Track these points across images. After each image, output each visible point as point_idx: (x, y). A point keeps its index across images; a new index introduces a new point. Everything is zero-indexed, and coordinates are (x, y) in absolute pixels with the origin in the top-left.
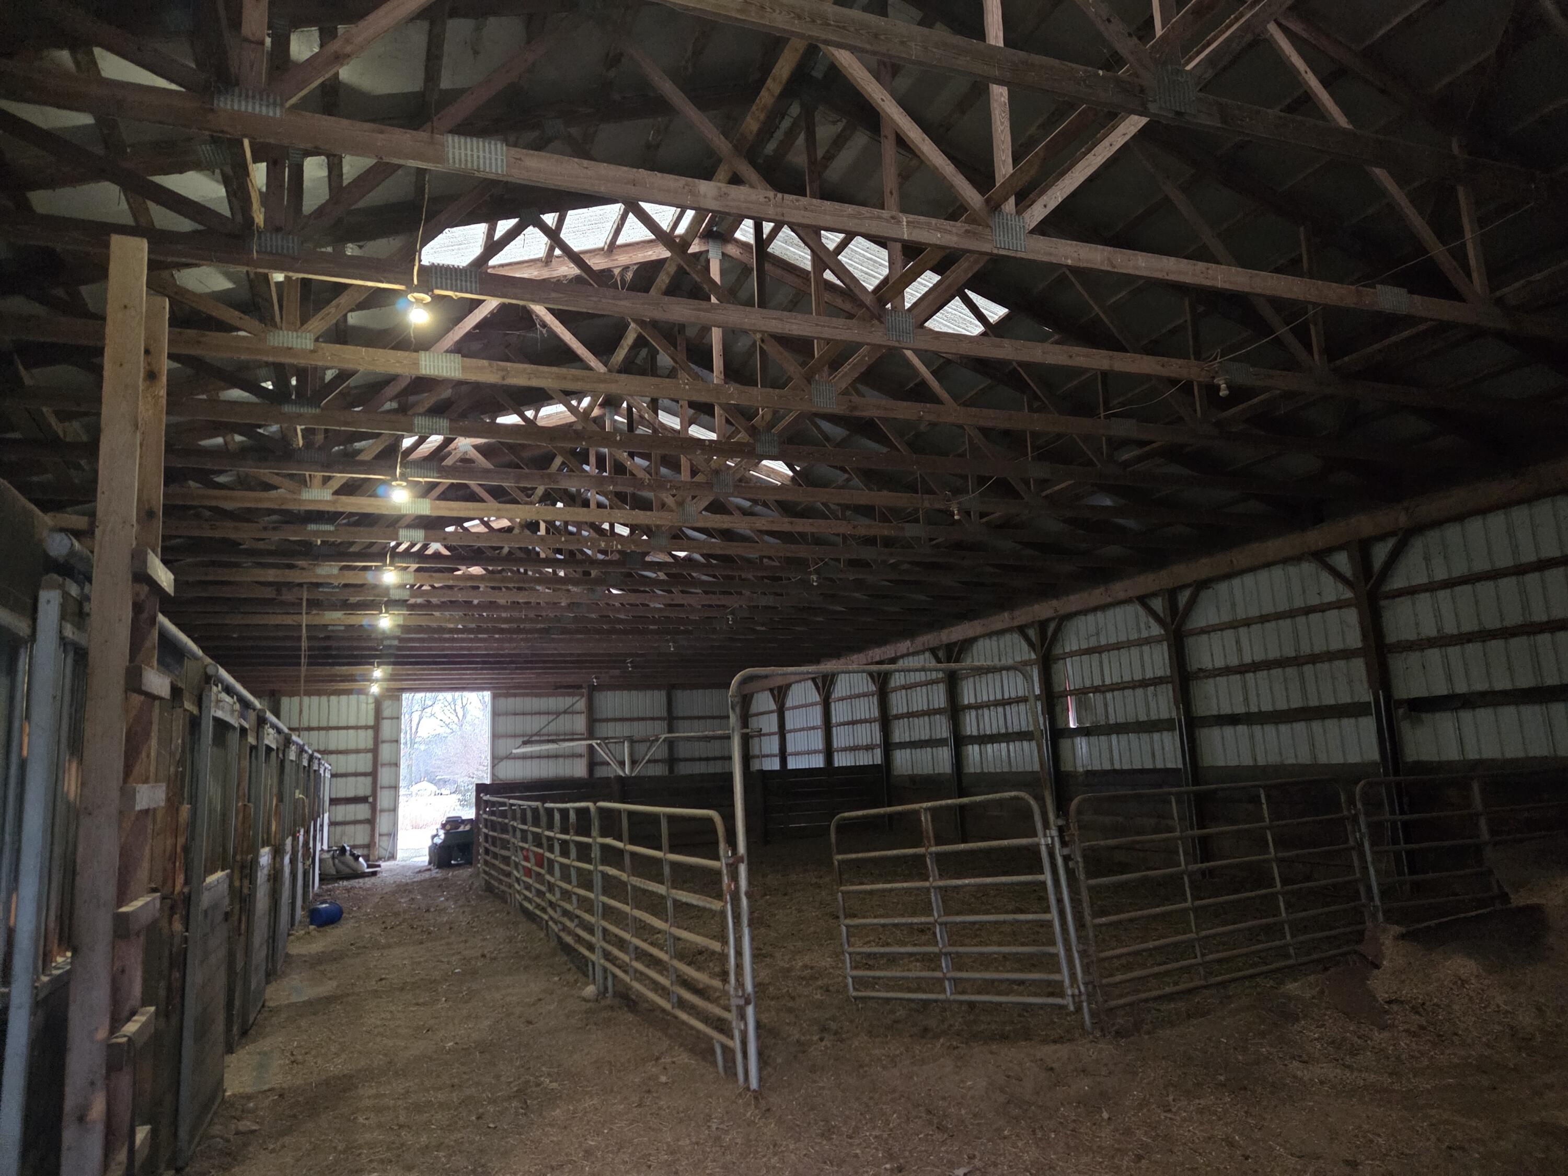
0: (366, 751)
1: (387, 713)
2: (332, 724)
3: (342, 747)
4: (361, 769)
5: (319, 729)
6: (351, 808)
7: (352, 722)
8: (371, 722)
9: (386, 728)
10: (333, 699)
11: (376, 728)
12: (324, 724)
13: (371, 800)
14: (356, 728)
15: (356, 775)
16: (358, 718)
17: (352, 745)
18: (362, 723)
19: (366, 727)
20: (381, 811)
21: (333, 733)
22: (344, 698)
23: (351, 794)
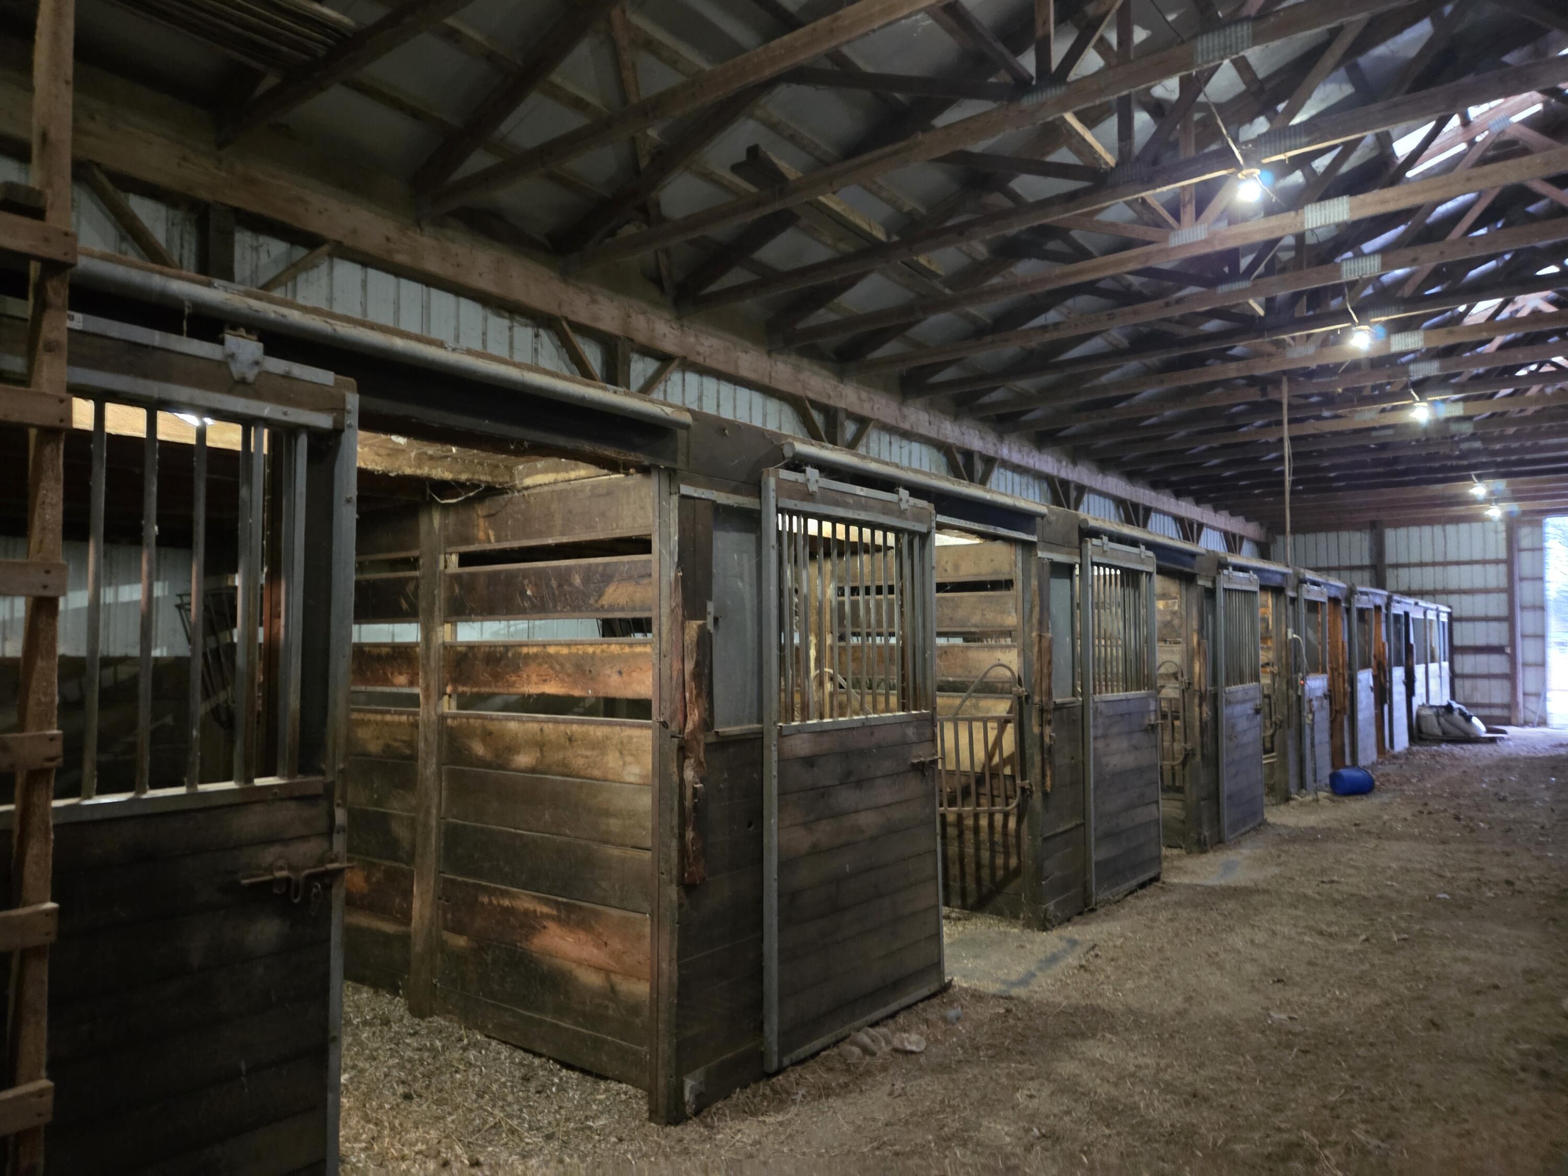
0: (1498, 590)
1: (1525, 542)
2: (1451, 557)
3: (1466, 585)
4: (1493, 612)
5: (1434, 564)
6: (1482, 659)
7: (1477, 556)
8: (1503, 554)
9: (1525, 562)
10: (1450, 528)
11: (1510, 562)
12: (1439, 558)
13: (1508, 650)
14: (1484, 562)
15: (1487, 619)
16: (1484, 550)
17: (1479, 583)
18: (1491, 556)
19: (1497, 562)
20: (1525, 665)
21: (1453, 570)
22: (1464, 527)
23: (1481, 641)
